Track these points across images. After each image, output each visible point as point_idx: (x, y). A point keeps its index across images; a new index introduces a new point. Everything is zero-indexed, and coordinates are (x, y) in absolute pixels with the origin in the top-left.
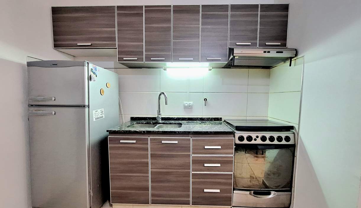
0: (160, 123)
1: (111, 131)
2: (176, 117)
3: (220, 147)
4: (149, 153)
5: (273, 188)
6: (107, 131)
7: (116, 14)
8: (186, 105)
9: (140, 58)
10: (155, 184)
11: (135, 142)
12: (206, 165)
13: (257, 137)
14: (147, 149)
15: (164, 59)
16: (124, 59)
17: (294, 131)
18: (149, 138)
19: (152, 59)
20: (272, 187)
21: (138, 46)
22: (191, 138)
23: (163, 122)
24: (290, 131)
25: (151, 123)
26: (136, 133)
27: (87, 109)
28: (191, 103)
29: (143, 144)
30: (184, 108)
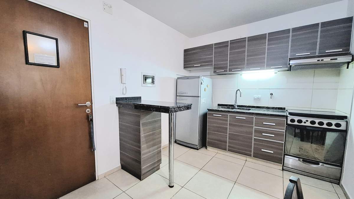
0: (236, 108)
1: (209, 109)
2: (248, 105)
3: (274, 124)
4: (228, 123)
5: (322, 160)
6: (208, 109)
7: (214, 48)
8: (256, 97)
9: (226, 70)
10: (230, 141)
11: (221, 116)
12: (263, 134)
13: (307, 121)
14: (227, 121)
15: (240, 70)
16: (217, 71)
17: (347, 120)
18: (229, 114)
19: (232, 70)
20: (320, 159)
21: (225, 64)
22: (254, 117)
23: (238, 108)
24: (344, 120)
25: (231, 108)
26: (222, 111)
27: (200, 98)
28: (260, 96)
29: (225, 117)
30: (254, 100)
